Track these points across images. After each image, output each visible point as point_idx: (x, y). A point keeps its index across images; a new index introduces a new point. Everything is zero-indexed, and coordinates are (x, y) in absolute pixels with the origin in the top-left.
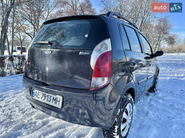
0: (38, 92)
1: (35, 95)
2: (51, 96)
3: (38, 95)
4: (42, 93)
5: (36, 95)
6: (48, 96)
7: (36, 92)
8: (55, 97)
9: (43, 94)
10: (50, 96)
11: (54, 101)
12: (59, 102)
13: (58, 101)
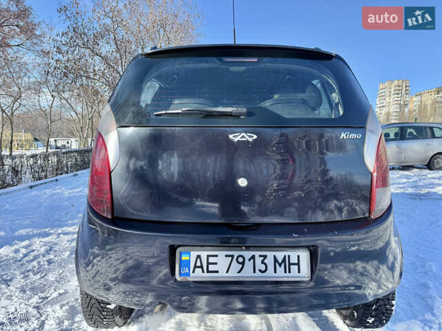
0: (208, 256)
1: (195, 267)
2: (265, 257)
3: (208, 264)
4: (226, 256)
5: (201, 267)
6: (253, 257)
7: (199, 257)
8: (280, 255)
9: (232, 256)
10: (260, 256)
11: (280, 265)
12: (298, 264)
13: (294, 264)
